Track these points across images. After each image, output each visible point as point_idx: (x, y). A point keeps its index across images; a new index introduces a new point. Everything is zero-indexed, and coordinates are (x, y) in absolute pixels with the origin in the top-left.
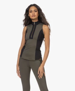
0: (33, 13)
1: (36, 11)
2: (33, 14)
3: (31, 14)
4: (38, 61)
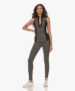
1: (42, 9)
3: (38, 11)
4: (48, 41)
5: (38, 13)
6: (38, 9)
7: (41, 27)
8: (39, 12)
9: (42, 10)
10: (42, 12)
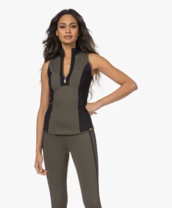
0: (67, 29)
2: (68, 31)
3: (62, 33)
5: (63, 39)
6: (62, 27)
7: (68, 84)
8: (65, 37)
9: (74, 32)
10: (74, 39)
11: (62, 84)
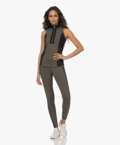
0: (53, 18)
1: (56, 16)
8: (52, 21)
11: (51, 42)
